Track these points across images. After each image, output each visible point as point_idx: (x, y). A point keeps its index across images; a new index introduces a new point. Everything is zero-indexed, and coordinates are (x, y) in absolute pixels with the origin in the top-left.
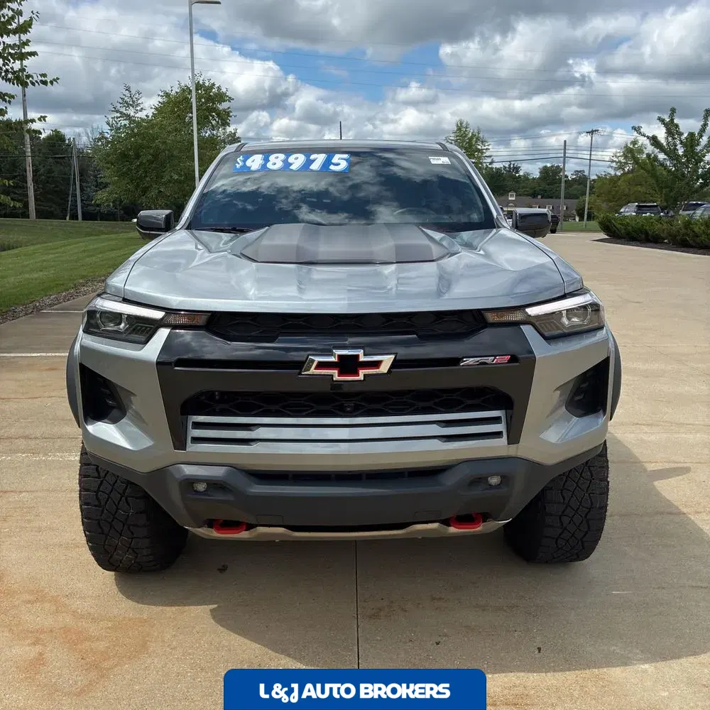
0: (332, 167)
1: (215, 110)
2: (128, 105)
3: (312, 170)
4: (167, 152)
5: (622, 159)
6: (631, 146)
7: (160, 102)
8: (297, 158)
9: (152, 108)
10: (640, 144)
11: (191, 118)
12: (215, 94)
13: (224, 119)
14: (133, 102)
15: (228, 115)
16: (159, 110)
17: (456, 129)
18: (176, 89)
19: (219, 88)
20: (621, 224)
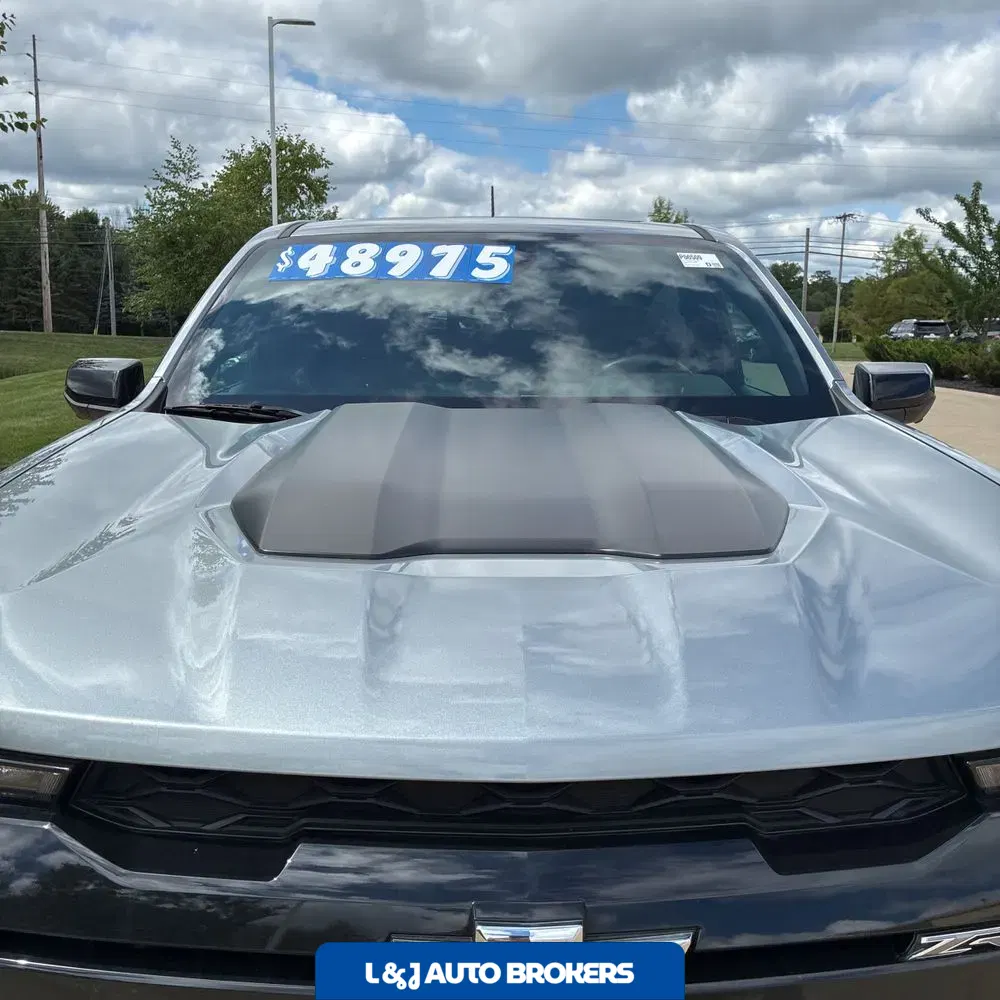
0: (477, 273)
1: (305, 179)
2: (176, 170)
3: (435, 279)
4: (233, 238)
5: (892, 256)
6: (906, 238)
7: (225, 167)
8: (404, 253)
9: (213, 176)
10: (918, 233)
11: (270, 190)
12: (306, 156)
13: (319, 192)
14: (185, 164)
15: (324, 187)
16: (225, 179)
17: (653, 210)
18: (249, 148)
19: (311, 148)
20: (897, 350)
